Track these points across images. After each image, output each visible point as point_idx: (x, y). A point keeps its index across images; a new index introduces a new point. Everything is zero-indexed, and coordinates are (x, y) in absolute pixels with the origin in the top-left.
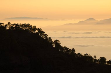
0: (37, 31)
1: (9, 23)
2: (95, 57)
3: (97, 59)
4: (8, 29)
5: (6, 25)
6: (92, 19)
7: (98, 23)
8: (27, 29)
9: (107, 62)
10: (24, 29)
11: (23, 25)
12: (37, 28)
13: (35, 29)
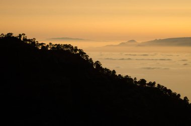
0: (78, 52)
1: (50, 44)
2: (135, 79)
3: (137, 80)
4: (49, 49)
5: (48, 45)
6: (133, 41)
7: (139, 45)
8: (68, 50)
9: (148, 84)
10: (65, 49)
11: (64, 45)
12: (78, 48)
13: (76, 49)
